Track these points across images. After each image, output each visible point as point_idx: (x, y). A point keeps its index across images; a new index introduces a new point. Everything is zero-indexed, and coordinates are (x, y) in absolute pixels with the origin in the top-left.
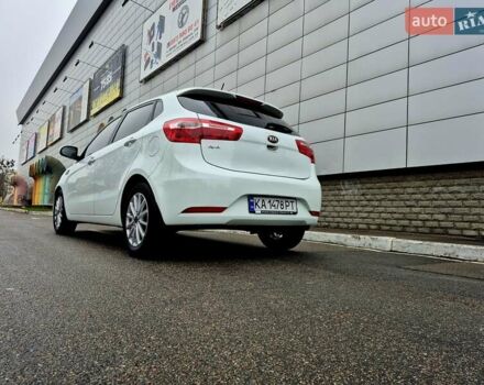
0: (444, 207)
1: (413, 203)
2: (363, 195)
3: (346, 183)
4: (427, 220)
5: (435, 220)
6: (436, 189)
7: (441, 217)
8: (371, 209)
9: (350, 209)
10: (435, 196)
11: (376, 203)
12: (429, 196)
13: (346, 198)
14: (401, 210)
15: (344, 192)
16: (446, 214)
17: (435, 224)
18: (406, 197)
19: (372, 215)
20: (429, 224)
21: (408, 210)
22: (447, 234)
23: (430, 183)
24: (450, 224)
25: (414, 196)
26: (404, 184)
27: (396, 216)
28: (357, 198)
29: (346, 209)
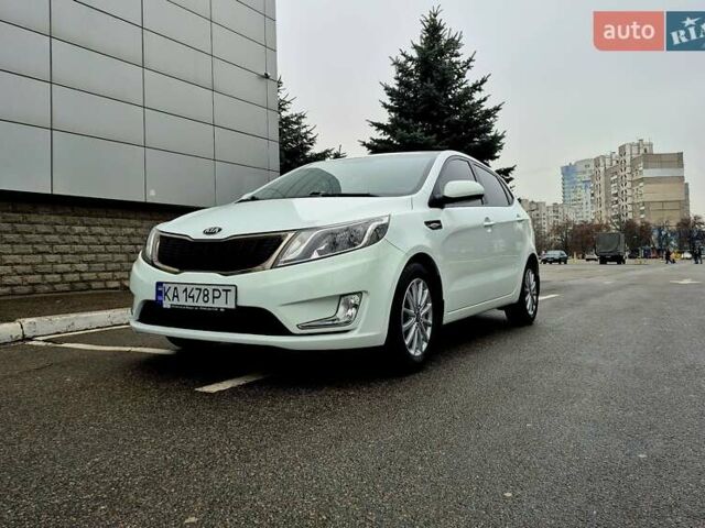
0: (86, 253)
4: (67, 273)
5: (77, 271)
7: (83, 267)
10: (76, 239)
16: (88, 262)
17: (76, 277)
20: (69, 277)
22: (90, 288)
24: (92, 276)
25: (48, 238)
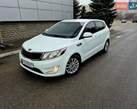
1: (39, 29)
2: (26, 28)
3: (20, 24)
6: (43, 26)
8: (30, 32)
9: (23, 32)
11: (31, 30)
12: (42, 28)
13: (21, 29)
14: (37, 31)
15: (20, 27)
18: (38, 28)
19: (30, 33)
21: (38, 31)
23: (42, 24)
26: (36, 25)
27: (36, 33)
28: (24, 29)
29: (22, 33)
